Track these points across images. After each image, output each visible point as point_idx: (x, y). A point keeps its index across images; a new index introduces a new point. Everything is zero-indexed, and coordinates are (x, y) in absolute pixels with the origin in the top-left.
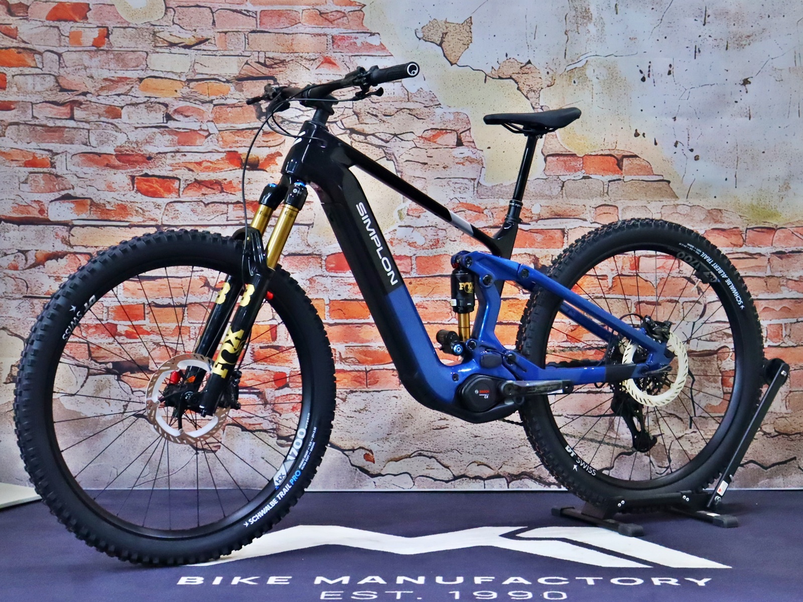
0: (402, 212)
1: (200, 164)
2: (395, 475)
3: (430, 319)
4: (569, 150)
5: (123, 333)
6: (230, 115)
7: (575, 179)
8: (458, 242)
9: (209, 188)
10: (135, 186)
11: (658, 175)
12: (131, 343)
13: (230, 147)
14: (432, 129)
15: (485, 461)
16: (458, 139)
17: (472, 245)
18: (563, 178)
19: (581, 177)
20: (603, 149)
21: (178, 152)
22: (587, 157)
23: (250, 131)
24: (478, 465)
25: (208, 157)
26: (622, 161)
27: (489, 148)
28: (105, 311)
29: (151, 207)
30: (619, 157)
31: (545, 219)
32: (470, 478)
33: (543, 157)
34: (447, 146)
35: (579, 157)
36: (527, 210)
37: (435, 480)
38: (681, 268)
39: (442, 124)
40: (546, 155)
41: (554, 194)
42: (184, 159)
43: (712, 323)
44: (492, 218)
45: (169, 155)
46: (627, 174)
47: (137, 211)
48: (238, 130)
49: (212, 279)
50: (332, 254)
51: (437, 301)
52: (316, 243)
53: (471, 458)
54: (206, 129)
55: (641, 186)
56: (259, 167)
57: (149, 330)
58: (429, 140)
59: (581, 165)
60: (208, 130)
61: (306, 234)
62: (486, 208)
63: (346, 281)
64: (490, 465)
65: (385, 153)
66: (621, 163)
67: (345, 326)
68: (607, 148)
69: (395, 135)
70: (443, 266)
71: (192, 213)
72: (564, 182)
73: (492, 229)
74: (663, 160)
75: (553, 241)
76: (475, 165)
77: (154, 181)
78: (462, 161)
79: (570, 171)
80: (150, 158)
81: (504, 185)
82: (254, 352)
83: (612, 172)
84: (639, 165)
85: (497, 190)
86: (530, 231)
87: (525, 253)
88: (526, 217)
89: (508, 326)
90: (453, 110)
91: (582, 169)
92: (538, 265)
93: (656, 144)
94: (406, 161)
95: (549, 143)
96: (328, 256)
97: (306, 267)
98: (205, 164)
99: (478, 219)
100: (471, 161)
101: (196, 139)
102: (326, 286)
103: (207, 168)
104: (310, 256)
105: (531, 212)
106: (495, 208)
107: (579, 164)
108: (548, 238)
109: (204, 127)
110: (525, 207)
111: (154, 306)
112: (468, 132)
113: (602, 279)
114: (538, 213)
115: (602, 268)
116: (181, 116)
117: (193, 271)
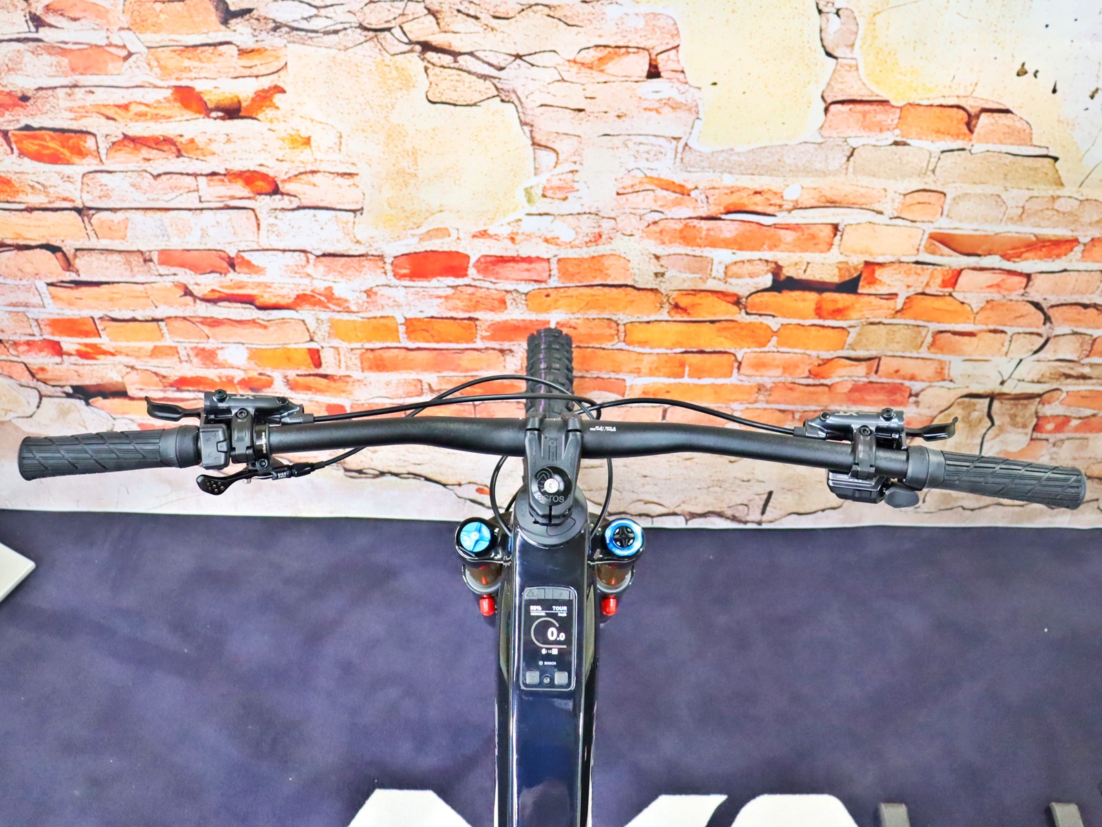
0: (533, 191)
1: (125, 107)
3: (581, 341)
4: (877, 92)
5: (74, 353)
6: (162, 16)
7: (877, 144)
8: (637, 237)
9: (153, 148)
10: (14, 146)
11: (1040, 147)
12: (90, 365)
13: (177, 79)
14: (597, 46)
15: (655, 500)
16: (651, 65)
17: (663, 243)
18: (853, 142)
19: (891, 142)
20: (946, 95)
21: (75, 86)
22: (911, 108)
23: (211, 49)
24: (645, 503)
25: (138, 95)
26: (977, 116)
27: (715, 84)
28: (34, 324)
29: (55, 180)
30: (973, 111)
31: (806, 208)
32: (632, 515)
33: (823, 105)
34: (627, 78)
35: (893, 107)
36: (776, 193)
38: (1028, 290)
39: (619, 37)
40: (829, 101)
41: (831, 168)
42: (90, 100)
43: (1049, 361)
44: (705, 204)
45: (61, 93)
46: (979, 141)
47: (32, 187)
48: (187, 47)
49: (196, 287)
50: (403, 255)
51: (594, 319)
52: (372, 238)
53: (635, 497)
54: (121, 43)
55: (1002, 162)
56: (241, 114)
57: (113, 351)
58: (591, 68)
59: (896, 122)
60: (124, 47)
61: (350, 225)
62: (696, 188)
63: (431, 293)
64: (663, 503)
65: (497, 89)
66: (974, 122)
67: (435, 352)
68: (957, 93)
69: (518, 57)
70: (607, 272)
71: (133, 189)
72: (854, 149)
73: (703, 222)
74: (1059, 121)
75: (815, 241)
76: (682, 114)
77: (48, 138)
78: (656, 105)
79: (870, 130)
80: (25, 98)
81: (736, 150)
82: (288, 380)
83: (952, 136)
84: (1009, 127)
85: (721, 158)
86: (775, 226)
87: (760, 260)
88: (771, 205)
89: (714, 356)
90: (644, 8)
91: (897, 127)
92: (780, 277)
93: (1054, 91)
94: (542, 105)
95: (840, 80)
96: (395, 257)
97: (357, 274)
98: (134, 109)
99: (680, 204)
100: (675, 106)
101: (106, 63)
102: (396, 299)
103: (141, 115)
104: (364, 258)
105: (782, 197)
106: (714, 188)
107: (891, 118)
108: (805, 236)
109: (116, 40)
110: (774, 188)
111: (109, 320)
112: (674, 51)
113: (887, 299)
114: (794, 198)
115: (892, 284)
116: (60, 18)
117: (160, 275)
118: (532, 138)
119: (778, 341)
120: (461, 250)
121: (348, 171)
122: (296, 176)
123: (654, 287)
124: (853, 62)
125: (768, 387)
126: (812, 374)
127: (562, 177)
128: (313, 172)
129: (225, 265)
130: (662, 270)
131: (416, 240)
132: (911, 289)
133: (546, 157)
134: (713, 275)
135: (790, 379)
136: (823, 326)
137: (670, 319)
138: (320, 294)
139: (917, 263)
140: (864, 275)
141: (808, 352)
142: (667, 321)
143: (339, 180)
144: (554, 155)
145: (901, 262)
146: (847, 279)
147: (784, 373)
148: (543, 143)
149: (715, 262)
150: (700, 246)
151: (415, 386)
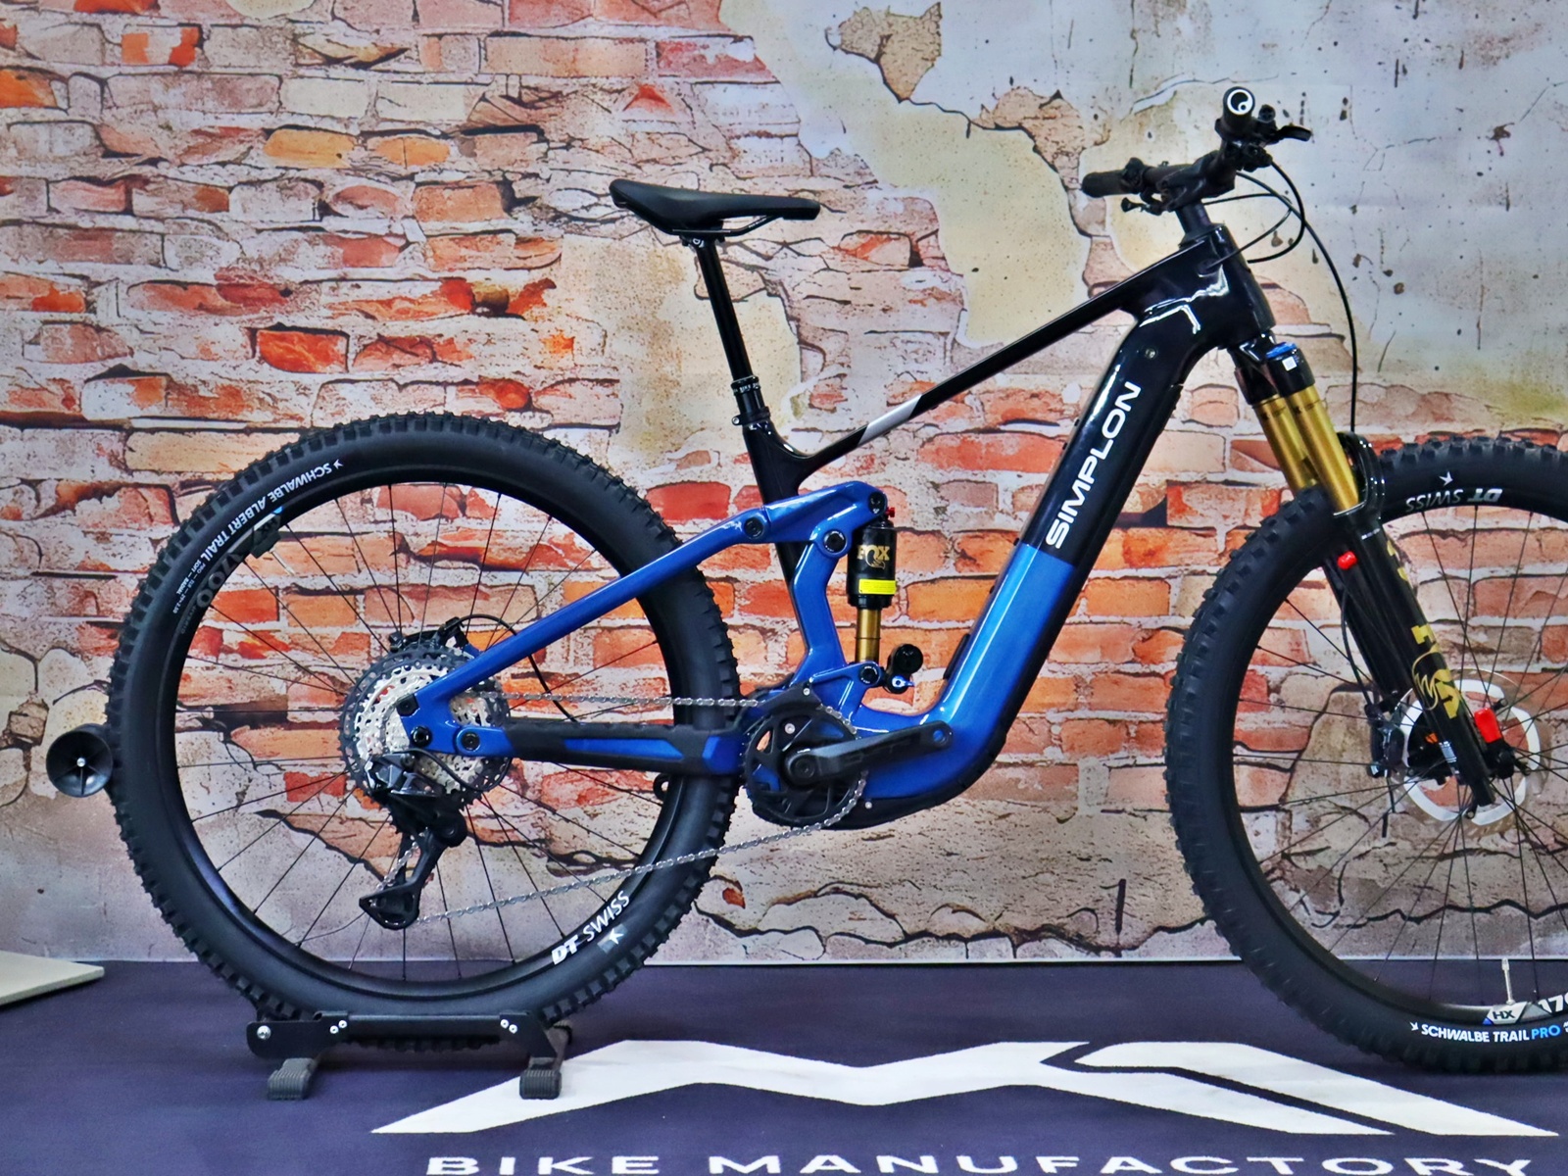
0: (799, 401)
1: (388, 303)
2: (785, 932)
5: (236, 648)
6: (450, 203)
8: (912, 460)
9: (407, 352)
10: (258, 349)
11: (1320, 324)
12: (252, 668)
13: (450, 270)
14: (860, 232)
15: (967, 903)
16: (912, 252)
17: (941, 466)
21: (343, 279)
23: (489, 237)
24: (954, 912)
25: (405, 289)
27: (976, 270)
29: (290, 391)
32: (938, 938)
33: (1086, 290)
34: (889, 268)
36: (1053, 396)
37: (867, 941)
39: (879, 222)
40: (1091, 283)
42: (356, 294)
44: (981, 413)
45: (325, 287)
47: (261, 400)
48: (466, 235)
49: (414, 539)
50: (657, 487)
52: (626, 464)
53: (940, 897)
54: (401, 232)
56: (508, 311)
57: (287, 641)
58: (855, 255)
60: (404, 236)
61: (604, 446)
62: (970, 393)
64: (979, 911)
65: (764, 280)
69: (785, 245)
71: (373, 404)
73: (981, 436)
74: (1331, 294)
76: (948, 305)
77: (296, 339)
78: (921, 297)
80: (287, 292)
84: (1281, 304)
88: (1051, 411)
90: (902, 193)
93: (1315, 260)
94: (808, 297)
95: (1097, 259)
96: (649, 491)
98: (398, 305)
99: (954, 414)
100: (941, 297)
101: (380, 253)
103: (404, 312)
105: (1061, 400)
106: (988, 392)
109: (397, 229)
110: (1050, 389)
111: (296, 592)
112: (933, 238)
113: (1204, 536)
114: (1075, 401)
115: (1206, 513)
116: (349, 206)
117: (376, 522)
118: (799, 335)
119: (1088, 605)
120: (721, 481)
121: (609, 377)
122: (552, 386)
123: (936, 528)
124: (1107, 240)
125: (1088, 680)
126: (1140, 657)
127: (830, 382)
128: (571, 381)
129: (455, 505)
130: (943, 504)
131: (673, 466)
132: (1230, 521)
133: (814, 359)
134: (1001, 507)
135: (1112, 666)
136: (1137, 578)
137: (957, 574)
138: (558, 545)
139: (1227, 483)
140: (1170, 500)
141: (1126, 620)
142: (954, 578)
143: (599, 389)
144: (820, 356)
145: (1209, 482)
146: (1152, 506)
147: (1103, 655)
148: (809, 341)
149: (1000, 489)
150: (981, 468)
151: (657, 690)
